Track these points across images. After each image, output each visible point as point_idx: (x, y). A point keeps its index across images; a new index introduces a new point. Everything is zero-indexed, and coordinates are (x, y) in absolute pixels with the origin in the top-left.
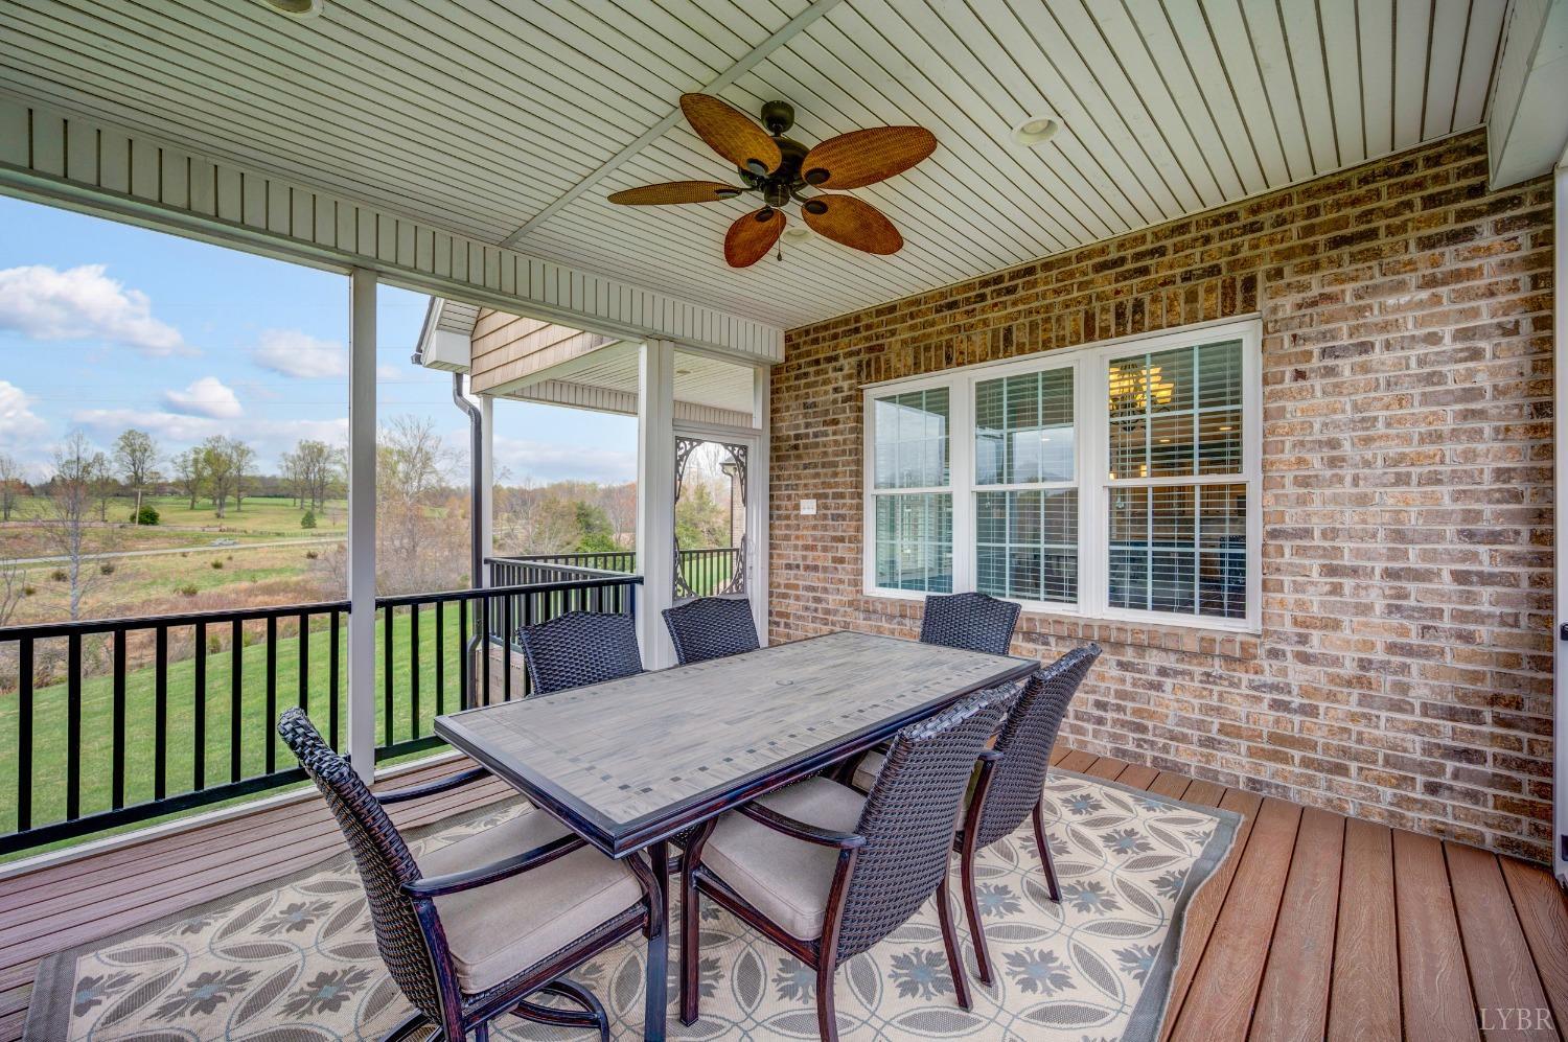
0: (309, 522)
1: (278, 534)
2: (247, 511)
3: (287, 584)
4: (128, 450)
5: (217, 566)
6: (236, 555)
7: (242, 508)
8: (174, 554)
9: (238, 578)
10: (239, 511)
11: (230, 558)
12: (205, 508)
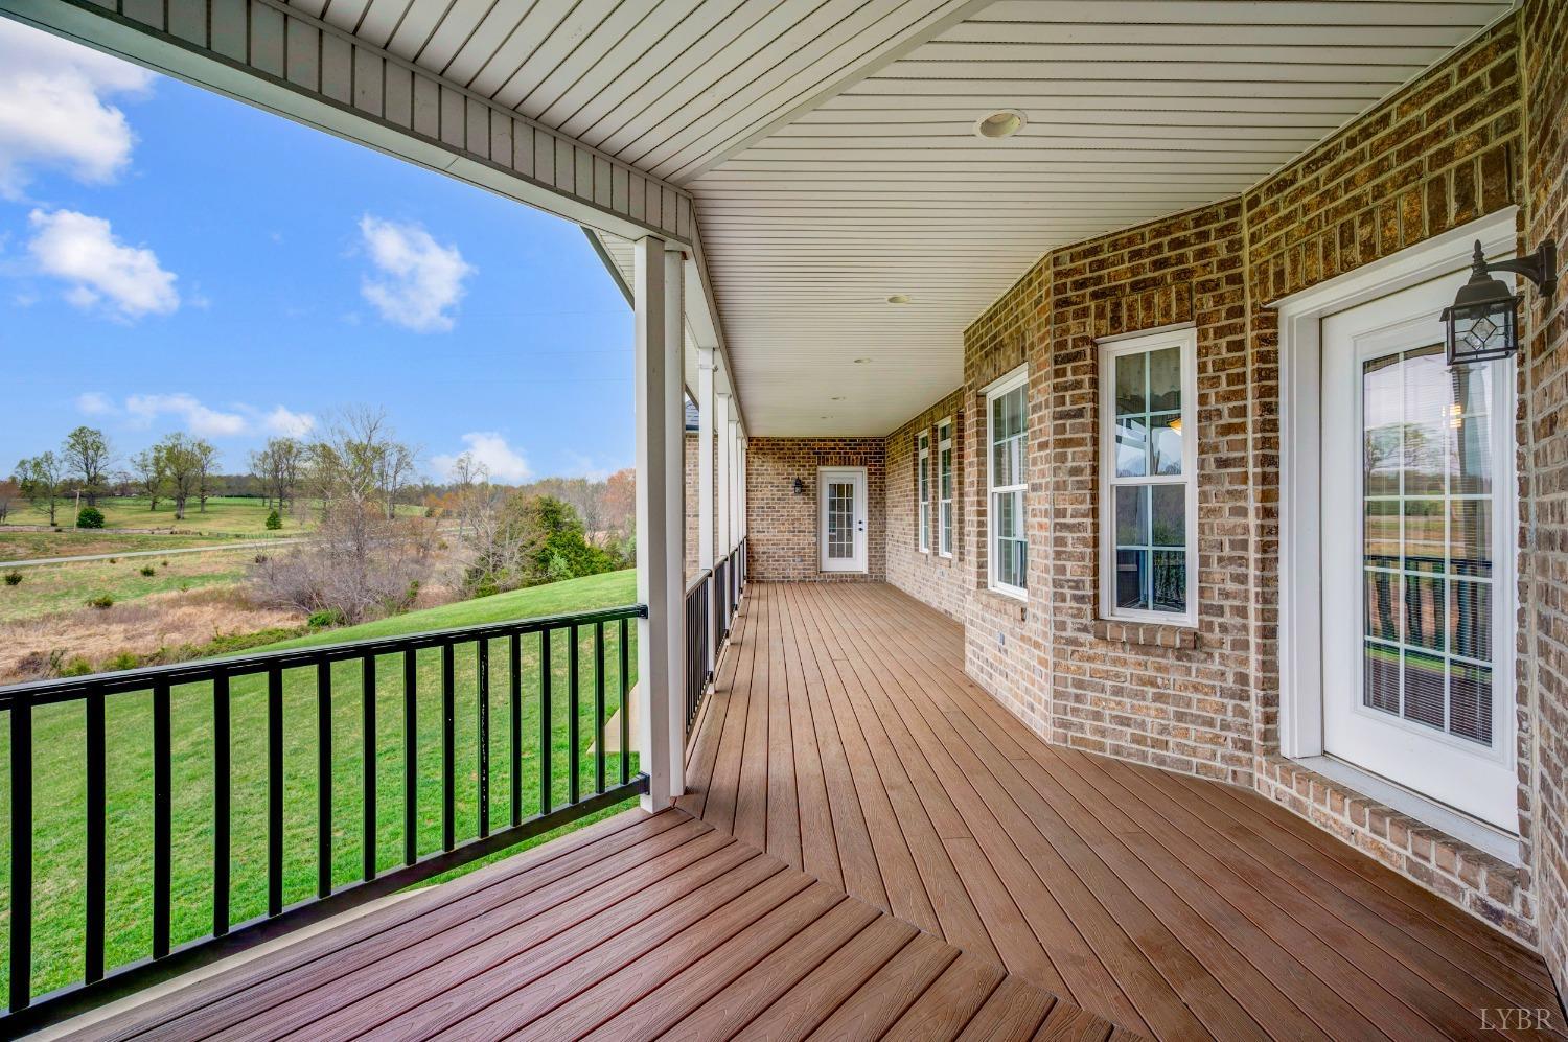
0: (274, 523)
1: (238, 536)
2: (212, 512)
3: (221, 593)
4: (79, 448)
5: (148, 573)
6: (171, 561)
7: (207, 508)
8: (101, 560)
9: (168, 586)
10: (203, 512)
11: (165, 564)
12: (168, 509)
